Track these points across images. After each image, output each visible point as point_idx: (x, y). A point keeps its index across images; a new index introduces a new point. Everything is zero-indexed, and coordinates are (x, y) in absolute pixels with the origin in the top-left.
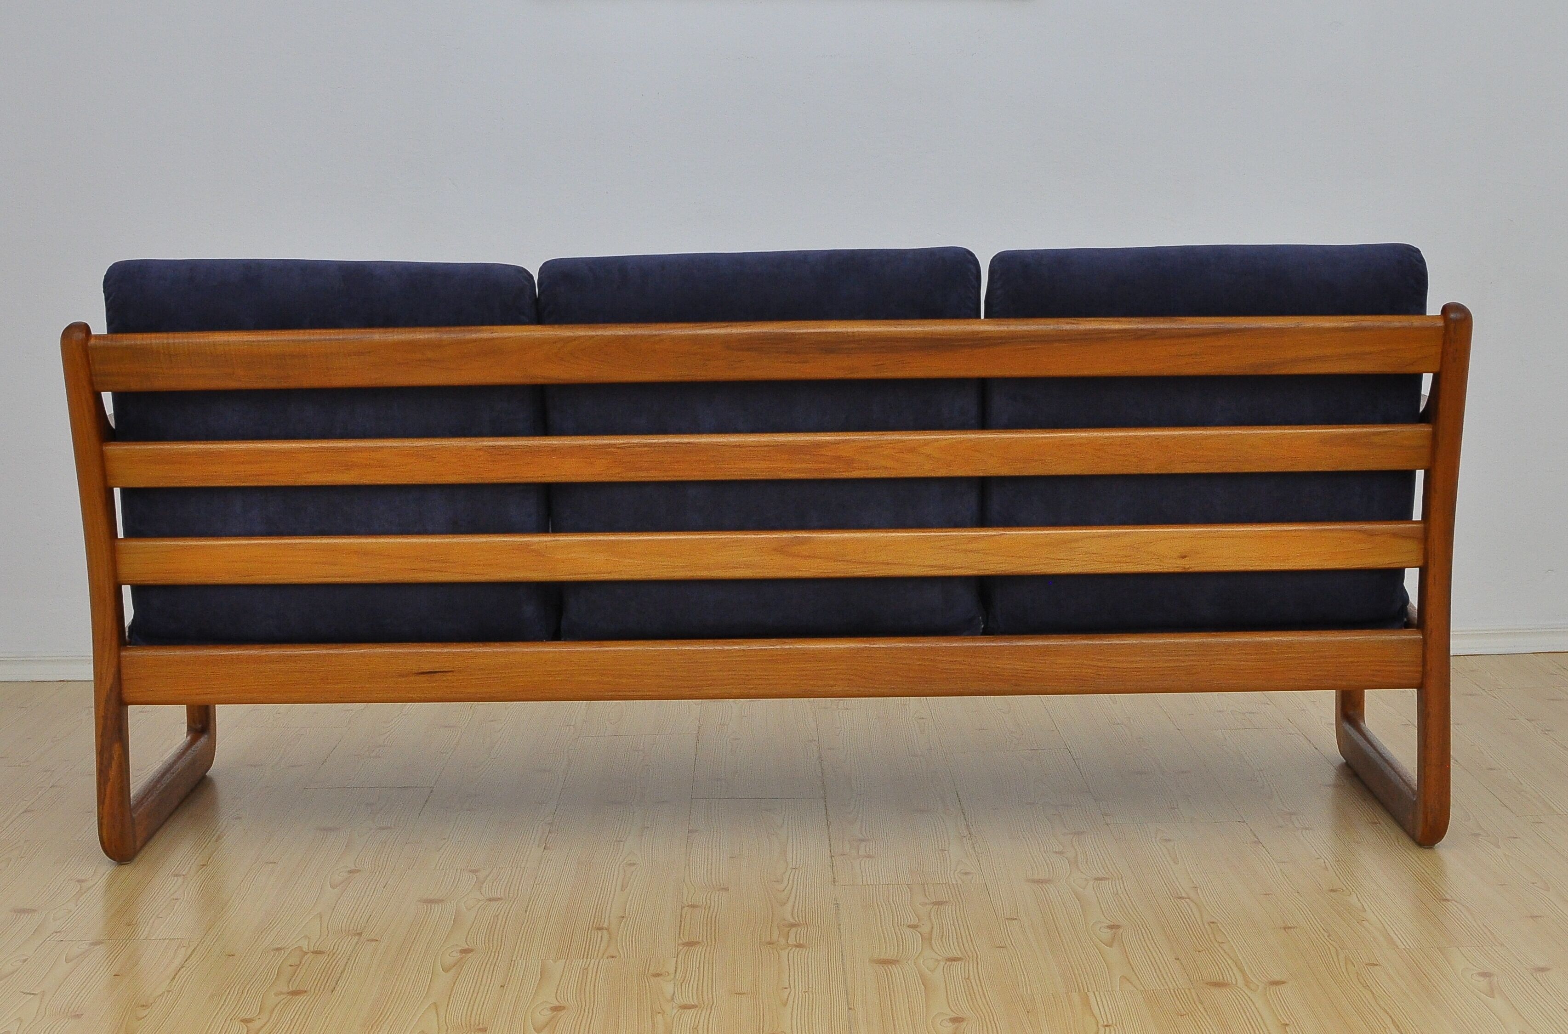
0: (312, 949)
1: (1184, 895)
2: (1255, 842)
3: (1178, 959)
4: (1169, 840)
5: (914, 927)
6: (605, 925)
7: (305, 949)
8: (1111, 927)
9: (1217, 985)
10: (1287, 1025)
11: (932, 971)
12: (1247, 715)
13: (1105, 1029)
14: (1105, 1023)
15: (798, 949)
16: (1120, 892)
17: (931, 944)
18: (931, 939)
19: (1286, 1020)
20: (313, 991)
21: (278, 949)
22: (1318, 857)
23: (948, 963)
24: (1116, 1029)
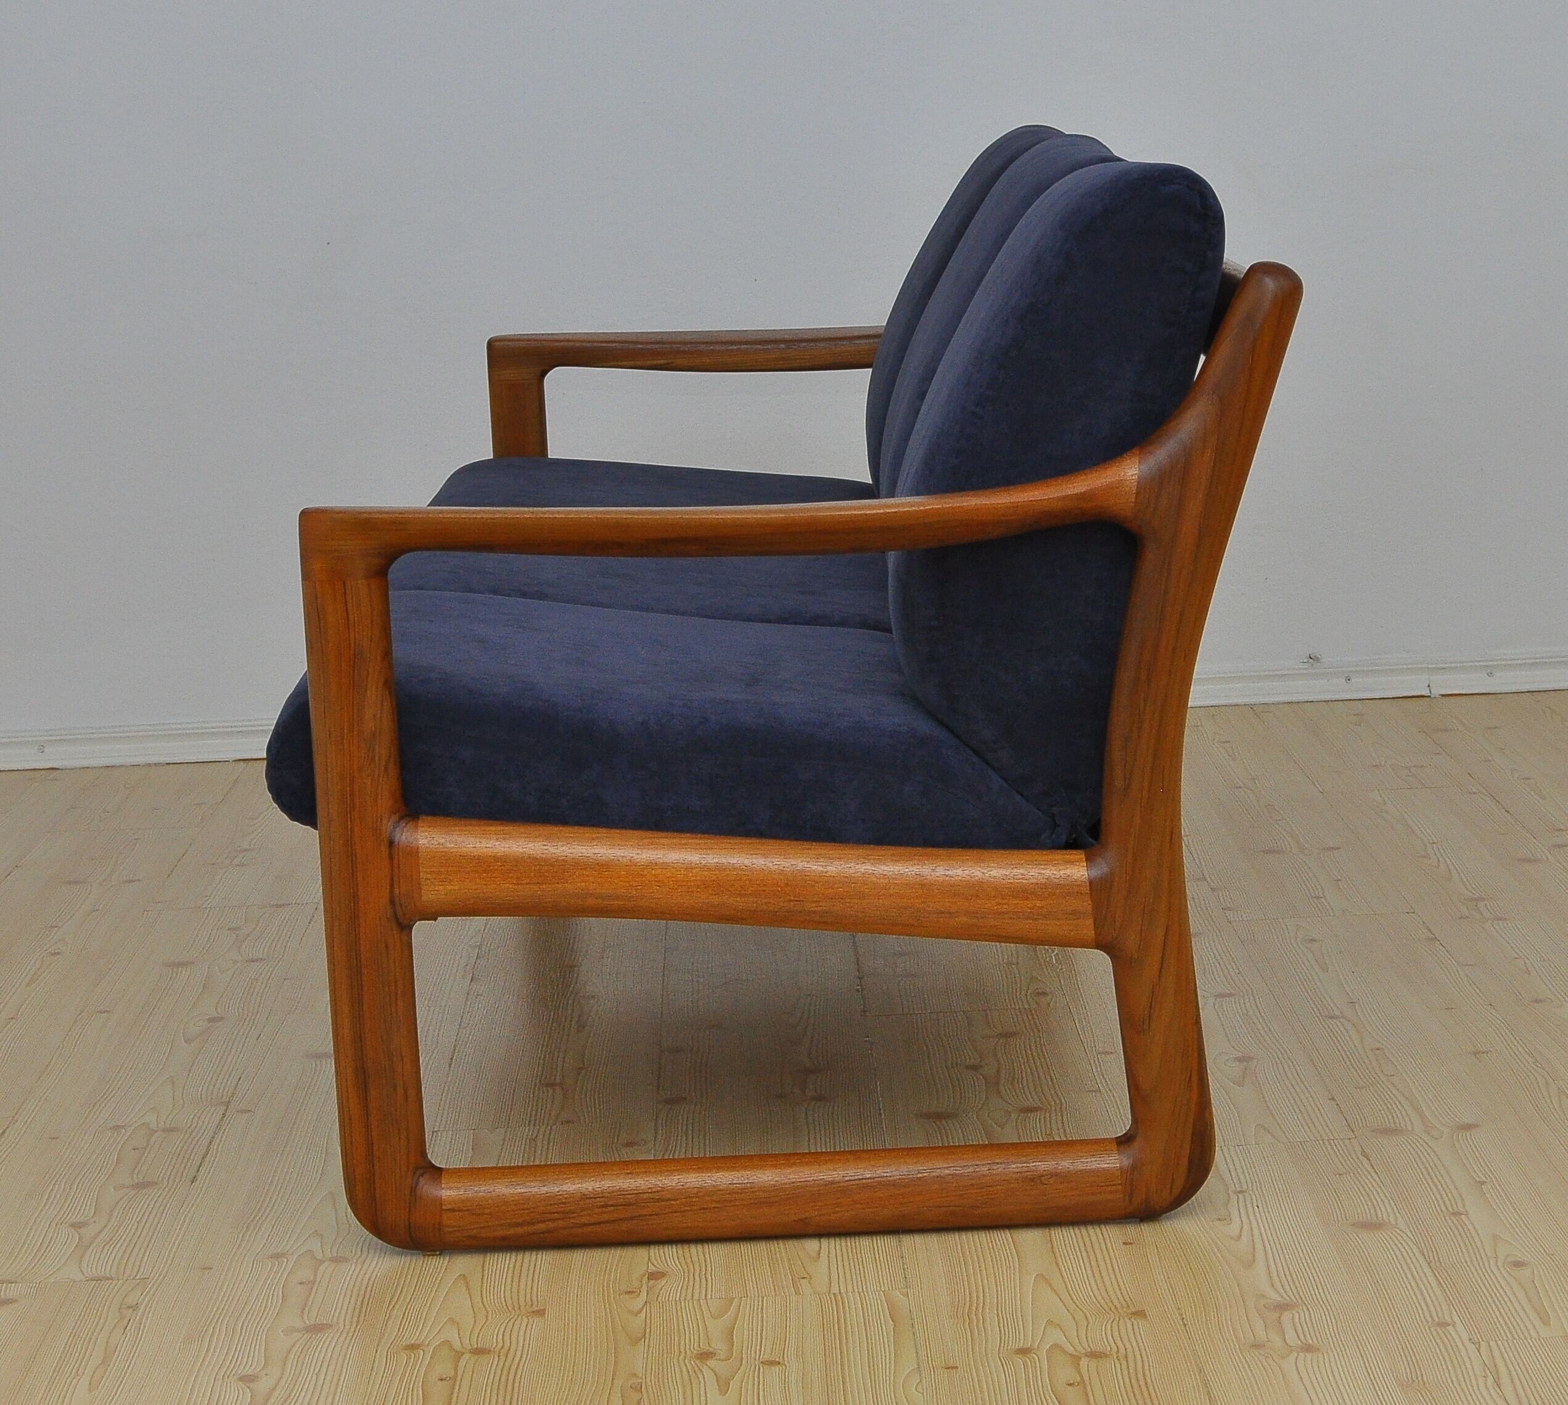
0: (162, 1125)
1: (1337, 1013)
2: (1431, 939)
3: (1333, 1099)
4: (1315, 940)
5: (975, 1068)
6: (558, 1080)
7: (154, 1126)
8: (1240, 1060)
9: (1387, 1132)
10: (1483, 1183)
11: (1002, 1126)
12: (1413, 770)
13: (1238, 1197)
14: (1238, 1189)
15: (819, 1103)
16: (1251, 1013)
17: (999, 1092)
18: (997, 1084)
19: (1482, 1176)
20: (165, 1182)
21: (116, 1128)
22: (1516, 955)
23: (1022, 1114)
24: (1254, 1197)
